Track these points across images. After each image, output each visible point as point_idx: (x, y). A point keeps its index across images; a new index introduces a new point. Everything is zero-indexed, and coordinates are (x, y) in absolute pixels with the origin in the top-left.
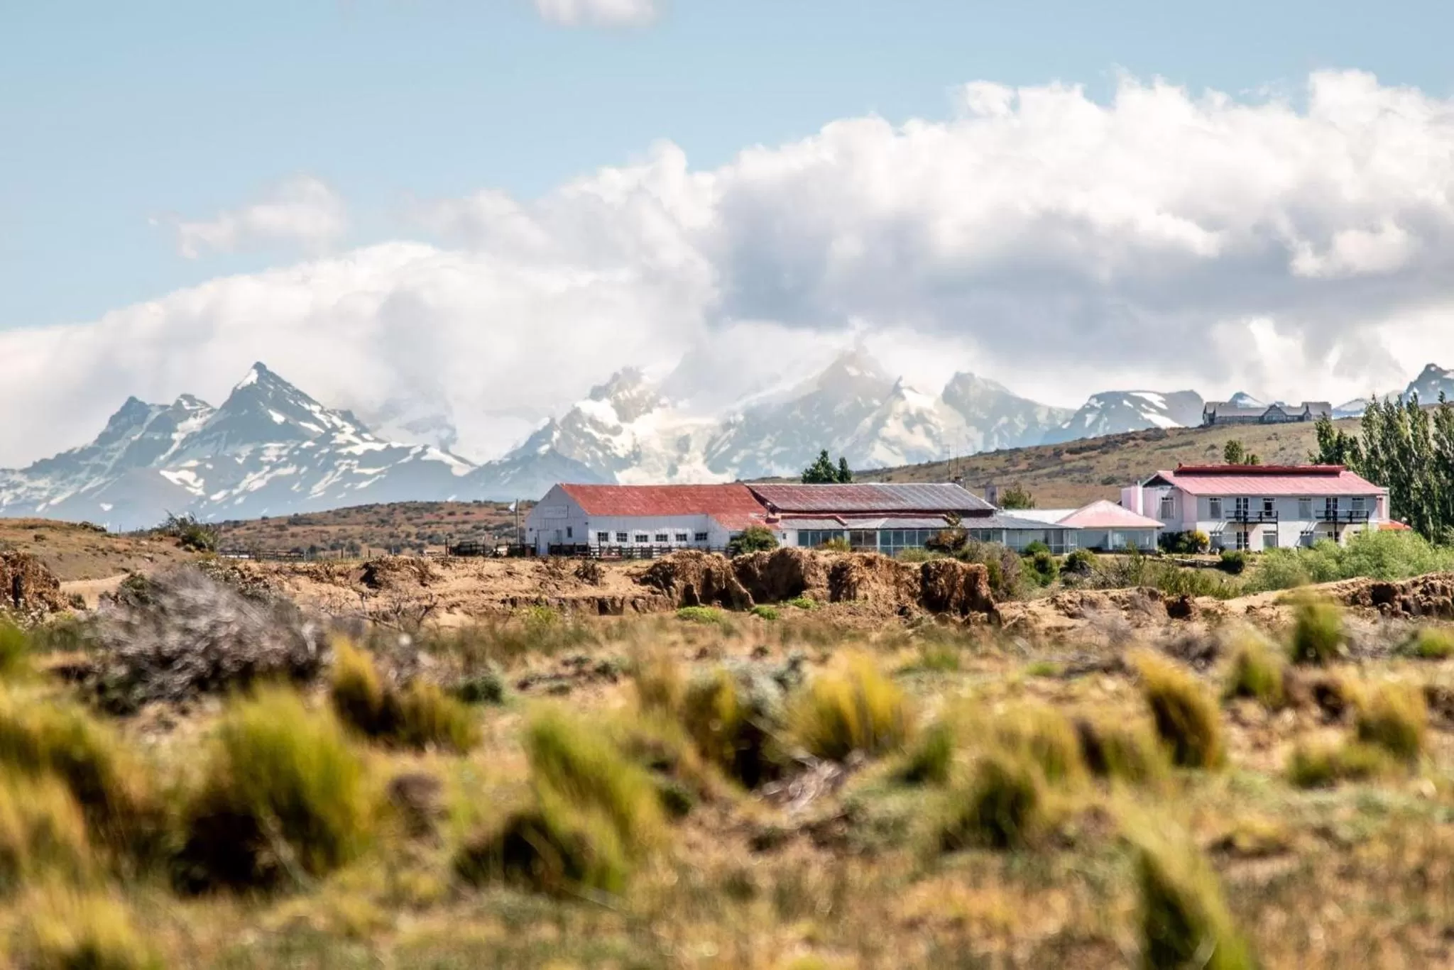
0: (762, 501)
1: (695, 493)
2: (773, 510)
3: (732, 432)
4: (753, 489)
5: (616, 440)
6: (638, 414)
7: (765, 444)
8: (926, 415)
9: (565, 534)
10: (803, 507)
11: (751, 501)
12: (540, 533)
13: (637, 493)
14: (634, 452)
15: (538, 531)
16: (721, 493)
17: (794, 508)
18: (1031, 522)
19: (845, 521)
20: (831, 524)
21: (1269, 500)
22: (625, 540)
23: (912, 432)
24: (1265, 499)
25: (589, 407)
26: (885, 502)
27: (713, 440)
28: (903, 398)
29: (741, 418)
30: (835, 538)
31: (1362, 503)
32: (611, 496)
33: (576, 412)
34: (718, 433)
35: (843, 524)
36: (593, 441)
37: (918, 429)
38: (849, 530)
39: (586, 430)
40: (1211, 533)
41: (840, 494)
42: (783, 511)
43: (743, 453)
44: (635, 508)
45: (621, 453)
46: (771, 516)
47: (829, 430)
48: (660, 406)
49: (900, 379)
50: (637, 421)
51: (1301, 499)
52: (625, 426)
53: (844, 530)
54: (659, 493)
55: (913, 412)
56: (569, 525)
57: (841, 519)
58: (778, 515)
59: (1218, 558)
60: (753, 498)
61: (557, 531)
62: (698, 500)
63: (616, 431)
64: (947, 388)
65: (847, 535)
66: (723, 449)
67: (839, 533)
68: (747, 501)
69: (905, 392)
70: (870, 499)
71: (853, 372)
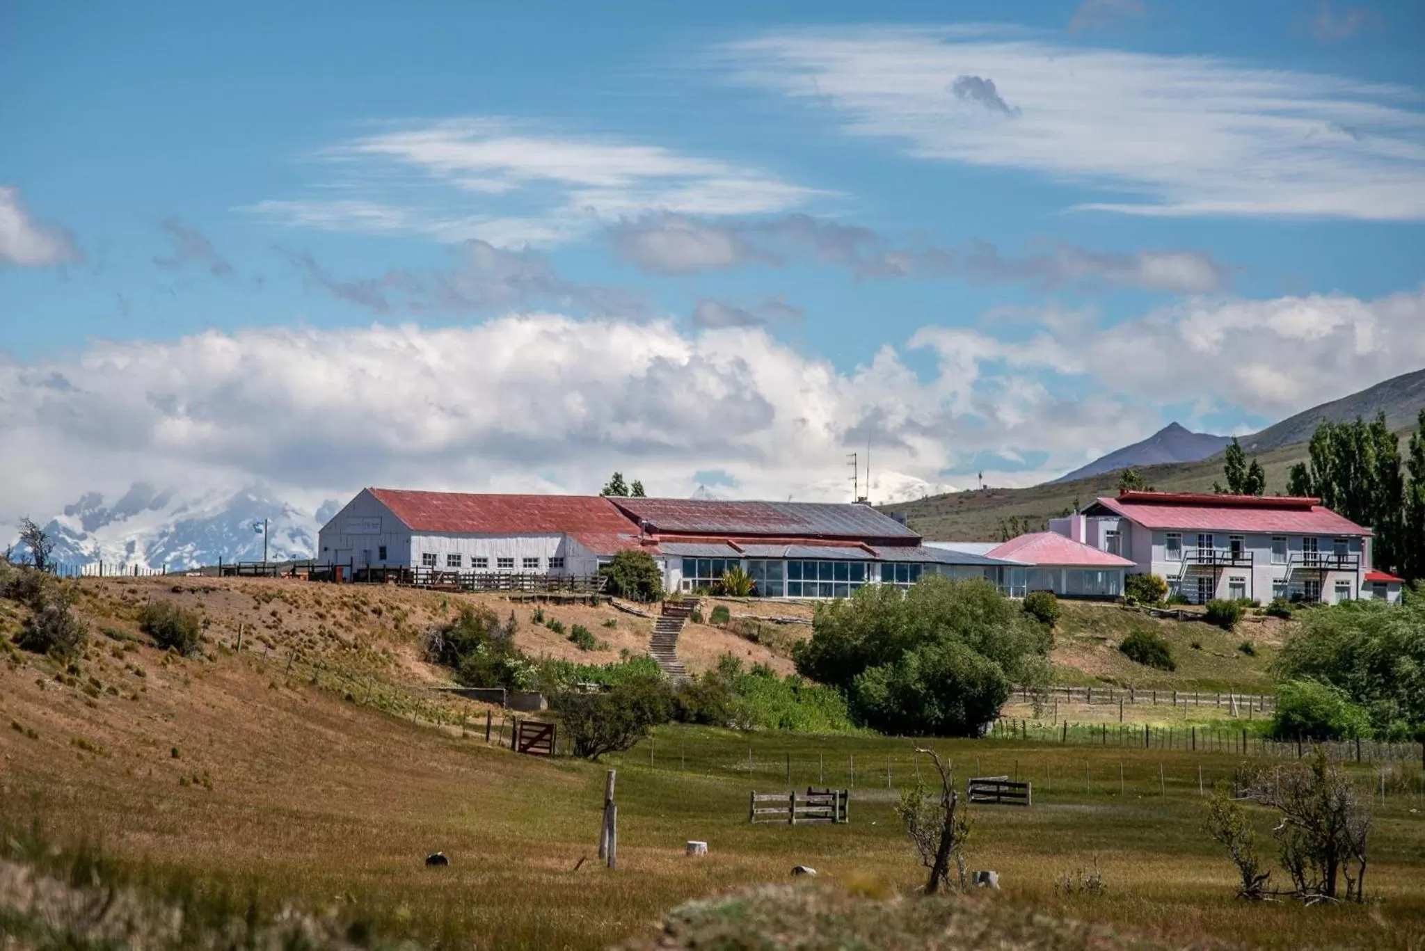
0: (635, 519)
1: (544, 506)
2: (650, 530)
3: (166, 539)
4: (619, 503)
5: (82, 544)
6: (98, 526)
7: (189, 547)
8: (304, 530)
9: (376, 554)
10: (687, 527)
11: (619, 519)
12: (339, 553)
13: (470, 503)
14: (95, 552)
15: (336, 551)
16: (578, 507)
17: (677, 528)
18: (970, 556)
19: (741, 547)
20: (723, 550)
21: (1236, 537)
22: (459, 564)
23: (293, 542)
24: (1231, 537)
25: (63, 520)
26: (787, 524)
27: (152, 544)
28: (288, 517)
29: (172, 529)
30: (731, 569)
31: (1344, 546)
32: (437, 507)
33: (55, 523)
34: (157, 539)
35: (740, 551)
36: (67, 544)
37: (298, 539)
38: (747, 557)
39: (61, 536)
40: (1169, 577)
41: (728, 513)
42: (662, 532)
43: (173, 554)
44: (470, 522)
45: (86, 553)
46: (647, 537)
47: (235, 539)
48: (115, 520)
49: (286, 504)
50: (99, 531)
51: (1274, 539)
52: (89, 534)
53: (740, 558)
54: (496, 504)
55: (295, 528)
56: (382, 544)
57: (737, 545)
58: (656, 537)
59: (1203, 610)
60: (621, 515)
61: (366, 551)
62: (551, 515)
63: (83, 537)
64: (319, 510)
65: (744, 565)
66: (159, 551)
67: (734, 561)
68: (612, 518)
69: (290, 513)
70: (767, 519)
71: (253, 498)
